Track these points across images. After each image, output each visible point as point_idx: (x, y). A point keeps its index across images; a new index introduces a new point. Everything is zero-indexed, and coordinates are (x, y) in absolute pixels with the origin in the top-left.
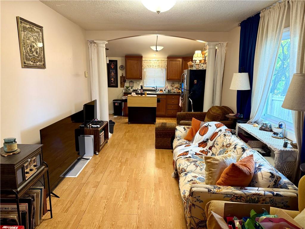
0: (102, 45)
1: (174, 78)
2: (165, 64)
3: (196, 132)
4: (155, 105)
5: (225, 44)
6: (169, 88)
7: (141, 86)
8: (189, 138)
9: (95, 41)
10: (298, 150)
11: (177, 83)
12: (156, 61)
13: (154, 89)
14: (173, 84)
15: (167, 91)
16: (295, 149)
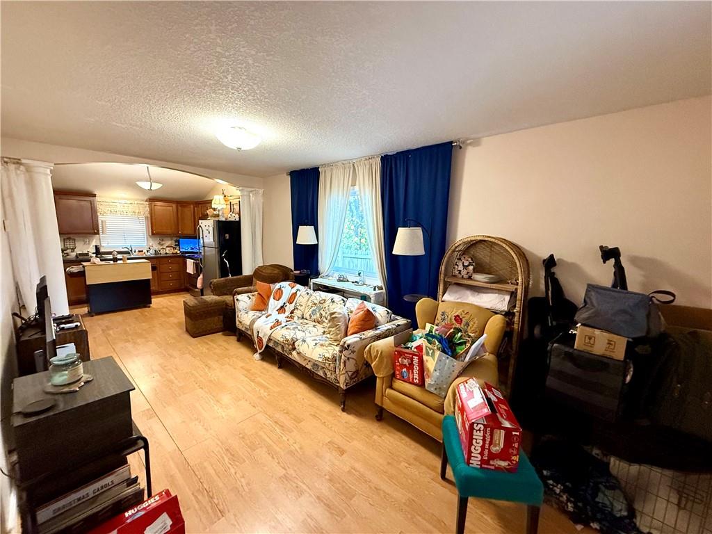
0: (41, 170)
1: (165, 231)
2: (145, 209)
3: (269, 297)
4: (148, 275)
5: (261, 191)
6: (157, 247)
7: (96, 246)
8: (260, 308)
9: (23, 161)
10: (384, 290)
11: (169, 238)
12: (125, 205)
13: (127, 250)
14: (162, 240)
15: (152, 251)
16: (381, 291)
